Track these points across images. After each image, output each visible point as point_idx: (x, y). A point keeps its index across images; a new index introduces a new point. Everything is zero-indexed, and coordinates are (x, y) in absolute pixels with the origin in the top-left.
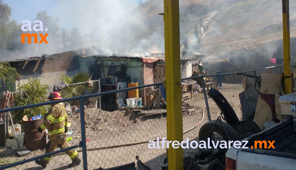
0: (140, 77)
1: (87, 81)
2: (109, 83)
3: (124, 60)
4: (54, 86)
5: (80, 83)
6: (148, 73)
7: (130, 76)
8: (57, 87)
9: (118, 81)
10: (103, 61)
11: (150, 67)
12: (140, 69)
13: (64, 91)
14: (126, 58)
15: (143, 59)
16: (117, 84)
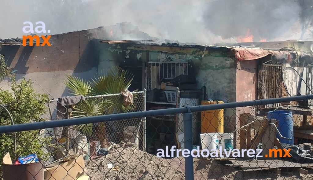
0: (227, 89)
1: (122, 93)
2: (161, 98)
3: (194, 53)
4: (59, 99)
5: (109, 95)
6: (244, 83)
7: (205, 87)
8: (64, 100)
9: (181, 96)
10: (148, 52)
11: (249, 70)
12: (227, 73)
13: (77, 110)
14: (200, 48)
15: (237, 51)
16: (179, 103)
